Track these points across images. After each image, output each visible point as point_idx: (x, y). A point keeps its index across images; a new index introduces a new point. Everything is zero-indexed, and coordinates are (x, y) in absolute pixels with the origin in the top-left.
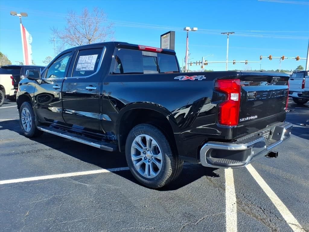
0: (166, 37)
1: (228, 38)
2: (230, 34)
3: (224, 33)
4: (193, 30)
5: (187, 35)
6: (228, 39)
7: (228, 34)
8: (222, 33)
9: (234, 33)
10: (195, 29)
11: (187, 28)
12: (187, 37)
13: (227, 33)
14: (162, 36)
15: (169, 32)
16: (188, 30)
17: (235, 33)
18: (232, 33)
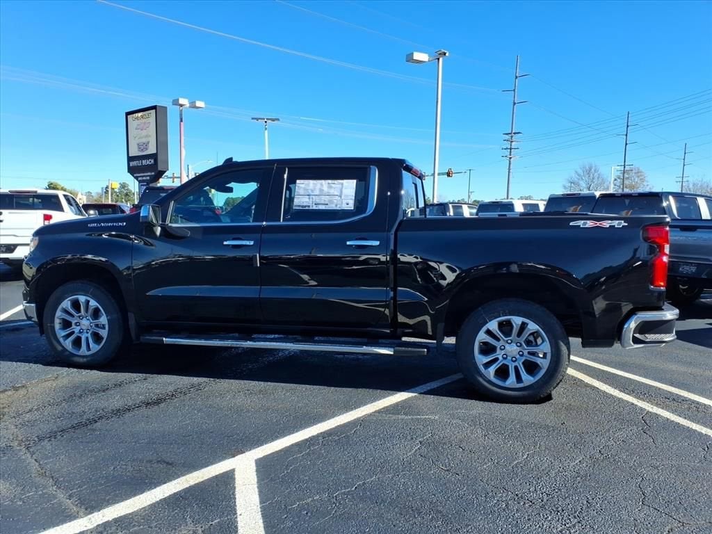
0: (142, 116)
1: (266, 129)
2: (269, 121)
3: (257, 119)
4: (193, 106)
5: (181, 115)
6: (266, 132)
7: (266, 122)
8: (253, 119)
9: (278, 120)
10: (199, 104)
11: (182, 101)
12: (179, 120)
13: (264, 119)
14: (128, 114)
15: (154, 108)
16: (181, 106)
17: (281, 120)
18: (273, 120)
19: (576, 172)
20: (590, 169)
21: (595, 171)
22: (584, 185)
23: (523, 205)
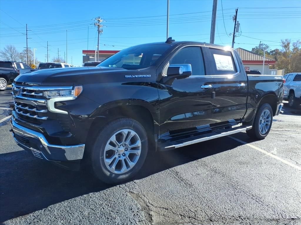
19: (5, 49)
20: (11, 48)
21: (14, 49)
22: (9, 55)
23: (64, 65)
